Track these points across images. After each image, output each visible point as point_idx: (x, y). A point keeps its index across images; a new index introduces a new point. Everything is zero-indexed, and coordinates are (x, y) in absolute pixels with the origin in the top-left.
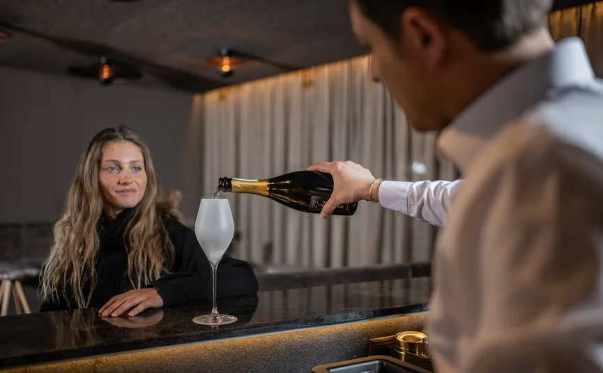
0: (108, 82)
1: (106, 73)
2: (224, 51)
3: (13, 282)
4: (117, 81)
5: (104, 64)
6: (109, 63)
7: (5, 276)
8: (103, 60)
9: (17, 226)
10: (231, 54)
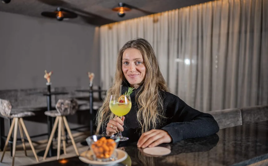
0: (61, 19)
1: (60, 15)
2: (121, 4)
3: (19, 118)
4: (65, 19)
5: (59, 11)
6: (62, 10)
7: (16, 116)
8: (59, 9)
9: (16, 91)
10: (124, 5)
